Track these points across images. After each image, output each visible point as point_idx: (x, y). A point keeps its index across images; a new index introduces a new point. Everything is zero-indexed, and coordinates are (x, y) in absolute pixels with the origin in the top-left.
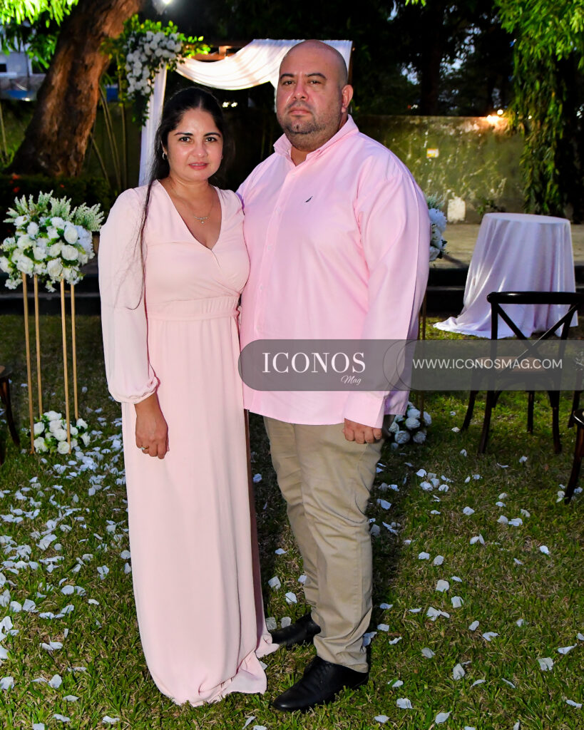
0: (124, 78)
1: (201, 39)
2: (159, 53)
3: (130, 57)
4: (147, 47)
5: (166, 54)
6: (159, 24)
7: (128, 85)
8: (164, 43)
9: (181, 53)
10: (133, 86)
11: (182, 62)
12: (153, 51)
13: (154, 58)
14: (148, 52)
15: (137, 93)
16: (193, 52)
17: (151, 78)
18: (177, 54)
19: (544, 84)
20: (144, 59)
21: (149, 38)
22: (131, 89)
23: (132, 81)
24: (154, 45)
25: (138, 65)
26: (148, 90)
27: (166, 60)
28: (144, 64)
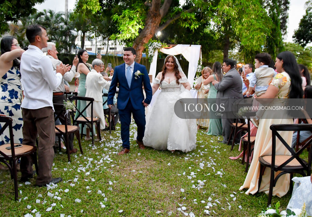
0: (148, 52)
1: (166, 44)
2: (156, 47)
3: (150, 48)
4: (153, 45)
5: (158, 47)
6: (157, 41)
7: (149, 54)
8: (157, 45)
9: (161, 47)
10: (150, 54)
11: (161, 49)
12: (155, 46)
13: (155, 48)
14: (154, 46)
15: (151, 55)
16: (164, 47)
17: (154, 52)
18: (160, 47)
19: (252, 57)
20: (153, 48)
21: (154, 44)
22: (149, 55)
23: (150, 53)
24: (155, 45)
25: (151, 49)
26: (153, 55)
27: (158, 48)
28: (153, 49)
